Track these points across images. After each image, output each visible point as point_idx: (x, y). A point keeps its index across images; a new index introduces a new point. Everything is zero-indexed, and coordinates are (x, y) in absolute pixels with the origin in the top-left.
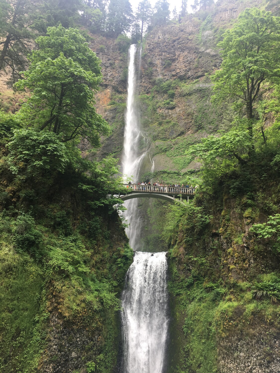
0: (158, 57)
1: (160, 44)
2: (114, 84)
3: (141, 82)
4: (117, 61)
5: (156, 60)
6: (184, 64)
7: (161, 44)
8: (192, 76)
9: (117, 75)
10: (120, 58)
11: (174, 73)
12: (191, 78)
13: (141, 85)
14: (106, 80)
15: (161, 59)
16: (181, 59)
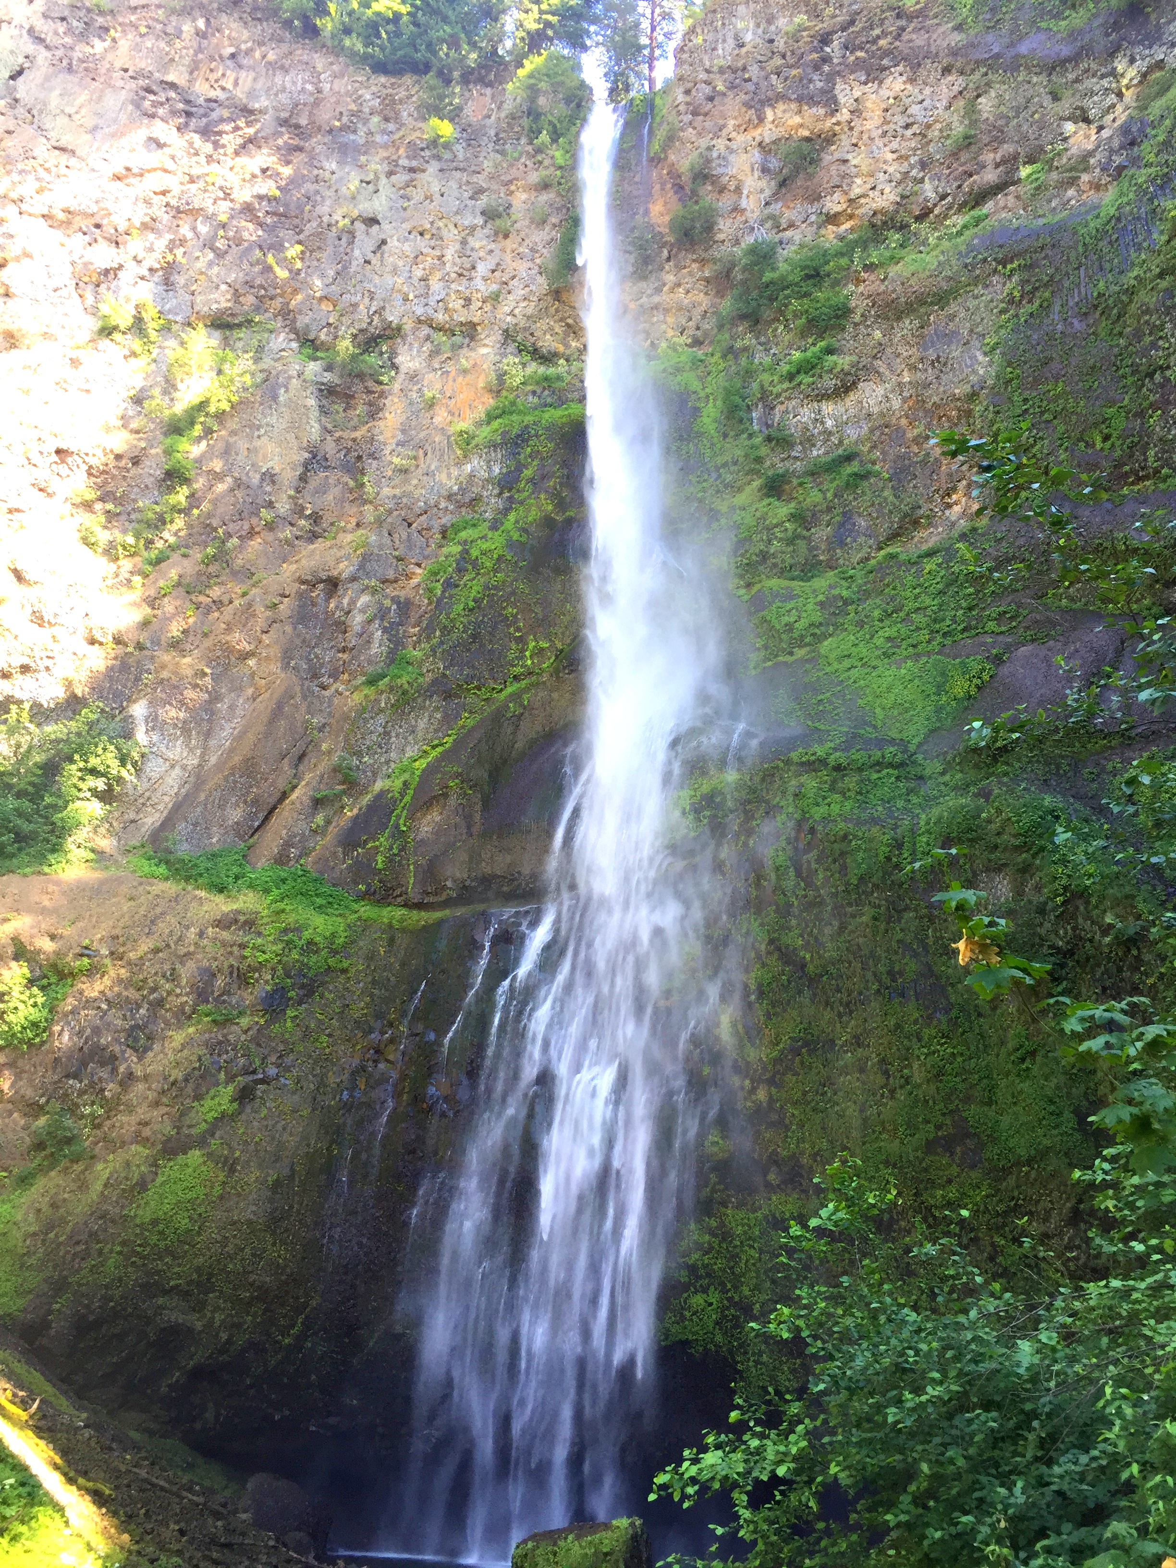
0: (740, 139)
1: (744, 69)
2: (512, 314)
3: (658, 290)
4: (524, 196)
5: (732, 158)
6: (895, 145)
7: (754, 71)
8: (943, 197)
9: (522, 267)
10: (534, 177)
11: (834, 204)
12: (936, 212)
13: (656, 307)
14: (468, 301)
15: (760, 144)
16: (869, 125)
